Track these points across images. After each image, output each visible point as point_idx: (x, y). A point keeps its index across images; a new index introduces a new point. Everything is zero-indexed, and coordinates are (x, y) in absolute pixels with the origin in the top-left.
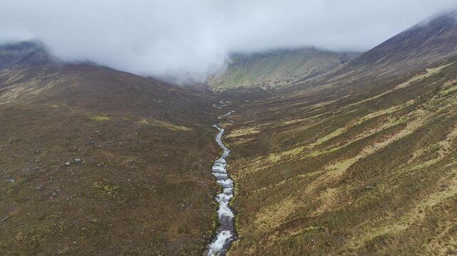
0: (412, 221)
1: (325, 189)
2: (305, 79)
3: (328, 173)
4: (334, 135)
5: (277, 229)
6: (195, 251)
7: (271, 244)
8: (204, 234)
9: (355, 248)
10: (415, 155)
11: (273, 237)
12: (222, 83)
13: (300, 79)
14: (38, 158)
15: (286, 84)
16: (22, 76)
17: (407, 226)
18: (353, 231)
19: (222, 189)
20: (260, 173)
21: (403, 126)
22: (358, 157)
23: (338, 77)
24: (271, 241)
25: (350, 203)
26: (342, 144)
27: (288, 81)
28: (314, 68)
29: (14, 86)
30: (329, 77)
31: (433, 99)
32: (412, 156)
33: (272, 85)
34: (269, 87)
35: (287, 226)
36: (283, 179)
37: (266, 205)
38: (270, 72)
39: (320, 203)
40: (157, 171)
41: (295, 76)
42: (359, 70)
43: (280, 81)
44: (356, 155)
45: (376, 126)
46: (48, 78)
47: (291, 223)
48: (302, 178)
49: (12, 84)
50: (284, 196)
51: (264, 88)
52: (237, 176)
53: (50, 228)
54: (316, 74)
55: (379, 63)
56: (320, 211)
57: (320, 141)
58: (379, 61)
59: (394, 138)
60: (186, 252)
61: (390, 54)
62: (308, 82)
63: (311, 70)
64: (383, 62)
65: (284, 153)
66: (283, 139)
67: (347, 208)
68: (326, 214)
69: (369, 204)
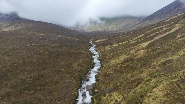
0: (181, 55)
1: (139, 51)
2: (124, 27)
3: (140, 46)
4: (140, 36)
5: (120, 63)
6: (86, 71)
7: (118, 68)
8: (89, 66)
9: (157, 65)
10: (178, 37)
11: (119, 66)
12: (90, 29)
13: (122, 27)
14: (16, 44)
15: (116, 29)
16: (8, 25)
17: (179, 56)
18: (155, 60)
19: (94, 55)
20: (110, 50)
21: (171, 29)
22: (152, 41)
23: (137, 25)
24: (118, 67)
25: (151, 54)
26: (144, 38)
27: (117, 28)
28: (127, 23)
29: (5, 28)
30: (134, 26)
31: (182, 20)
32: (177, 37)
33: (110, 30)
34: (109, 30)
35: (125, 62)
36: (121, 50)
37: (114, 58)
38: (109, 25)
39: (138, 55)
40: (66, 49)
41: (120, 26)
42: (146, 22)
43: (113, 28)
44: (151, 40)
45: (159, 31)
46: (19, 25)
47: (126, 61)
48: (129, 49)
49: (4, 27)
50: (122, 54)
51: (107, 31)
52: (100, 51)
53: (22, 62)
54: (129, 25)
55: (155, 19)
56: (138, 57)
57: (134, 39)
58: (154, 19)
59: (167, 33)
60: (81, 71)
61: (159, 16)
62: (125, 28)
63: (126, 24)
64: (156, 19)
65: (119, 44)
66: (118, 40)
67: (150, 55)
68: (141, 57)
69: (160, 52)
